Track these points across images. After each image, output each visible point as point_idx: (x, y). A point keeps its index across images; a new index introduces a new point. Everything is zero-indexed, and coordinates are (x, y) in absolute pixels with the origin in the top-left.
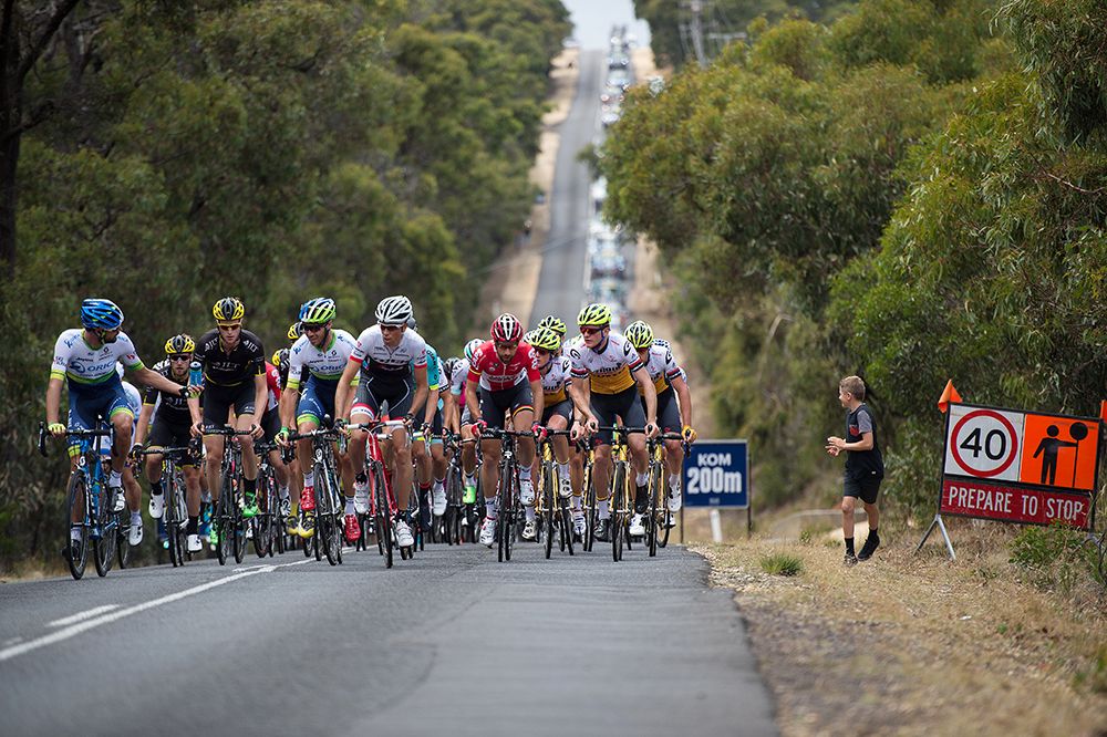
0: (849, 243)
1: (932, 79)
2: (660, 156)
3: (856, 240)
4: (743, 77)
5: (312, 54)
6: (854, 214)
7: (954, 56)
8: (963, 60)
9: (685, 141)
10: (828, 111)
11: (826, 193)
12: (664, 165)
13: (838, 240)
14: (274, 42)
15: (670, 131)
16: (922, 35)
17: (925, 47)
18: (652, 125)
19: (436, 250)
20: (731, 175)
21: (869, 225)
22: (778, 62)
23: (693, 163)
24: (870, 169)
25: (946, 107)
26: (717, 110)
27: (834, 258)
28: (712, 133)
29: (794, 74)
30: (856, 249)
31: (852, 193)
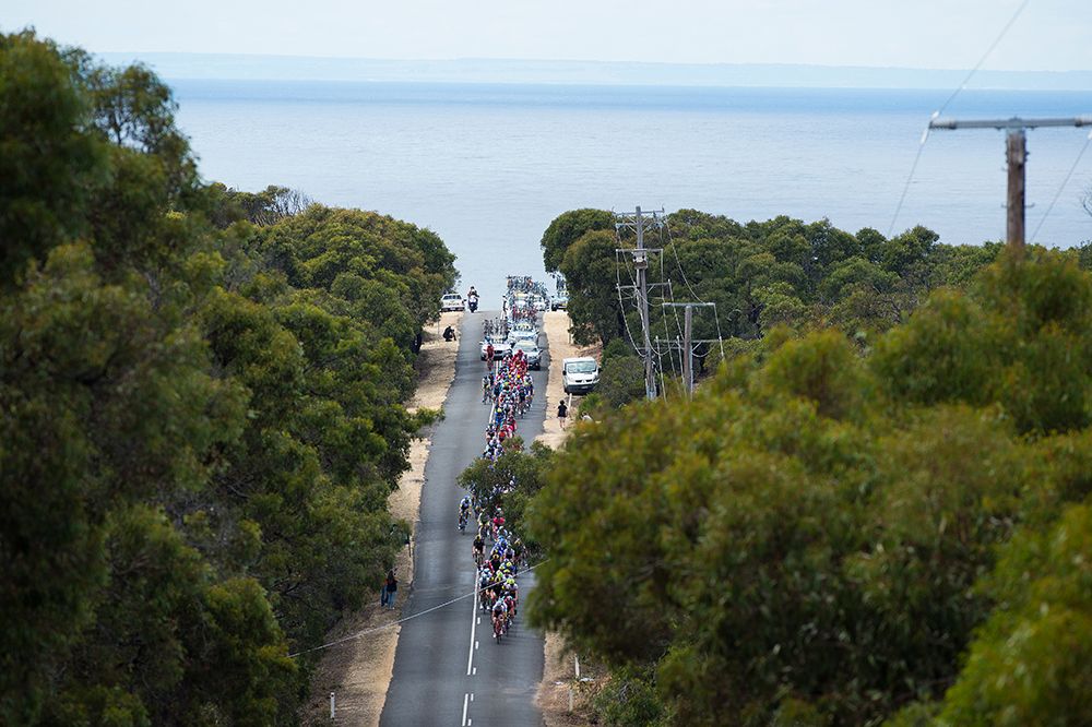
0: (901, 674)
1: (1023, 426)
2: (619, 524)
3: (911, 667)
4: (745, 412)
5: (101, 362)
6: (907, 629)
7: (1053, 392)
8: (1065, 398)
9: (657, 504)
10: (870, 469)
11: (867, 597)
12: (625, 539)
13: (884, 667)
14: (46, 341)
15: (634, 488)
16: (1007, 360)
17: (1012, 377)
18: (606, 479)
19: (254, 628)
20: (725, 564)
21: (930, 645)
22: (797, 392)
23: (667, 536)
24: (934, 562)
25: (1044, 468)
26: (705, 462)
27: (876, 696)
28: (699, 494)
29: (819, 411)
30: (910, 682)
31: (905, 598)
